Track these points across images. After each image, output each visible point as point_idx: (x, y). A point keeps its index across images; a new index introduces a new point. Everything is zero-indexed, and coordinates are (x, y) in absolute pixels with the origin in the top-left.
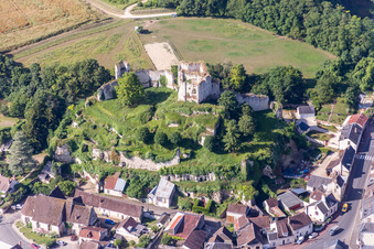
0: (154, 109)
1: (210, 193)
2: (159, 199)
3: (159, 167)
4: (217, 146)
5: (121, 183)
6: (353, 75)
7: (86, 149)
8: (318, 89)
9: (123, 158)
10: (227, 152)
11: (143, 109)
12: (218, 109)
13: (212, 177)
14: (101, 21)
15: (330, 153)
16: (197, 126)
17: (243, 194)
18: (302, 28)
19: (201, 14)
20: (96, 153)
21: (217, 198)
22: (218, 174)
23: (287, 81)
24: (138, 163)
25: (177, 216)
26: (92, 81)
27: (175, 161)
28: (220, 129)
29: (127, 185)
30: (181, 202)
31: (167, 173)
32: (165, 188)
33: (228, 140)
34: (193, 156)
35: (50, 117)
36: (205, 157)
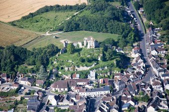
0: (80, 54)
1: (107, 73)
2: (92, 77)
3: (88, 68)
4: (104, 59)
5: (78, 76)
6: (128, 39)
7: (62, 68)
9: (76, 68)
10: (108, 60)
11: (76, 54)
12: (101, 49)
13: (106, 68)
14: (41, 37)
15: (133, 58)
16: (96, 54)
17: (116, 71)
20: (66, 69)
21: (109, 74)
22: (108, 67)
24: (82, 69)
27: (93, 66)
28: (104, 55)
29: (80, 76)
30: (98, 77)
31: (92, 69)
32: (93, 74)
33: (107, 56)
34: (98, 63)
35: (45, 62)
36: (102, 63)
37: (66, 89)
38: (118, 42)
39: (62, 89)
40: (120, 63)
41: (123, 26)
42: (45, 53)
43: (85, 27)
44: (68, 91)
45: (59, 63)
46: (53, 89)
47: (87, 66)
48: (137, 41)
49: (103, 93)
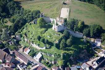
0: (47, 30)
1: (51, 61)
2: (36, 59)
7: (24, 38)
9: (31, 43)
11: (43, 29)
12: (62, 35)
13: (53, 56)
15: (97, 56)
20: (26, 40)
21: (53, 63)
24: (35, 46)
25: (38, 65)
29: (30, 52)
30: (42, 61)
31: (41, 51)
32: (39, 56)
34: (50, 48)
35: (20, 25)
44: (2, 63)
47: (39, 45)
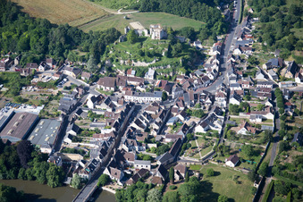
0: (142, 44)
1: (169, 73)
3: (147, 65)
4: (169, 55)
5: (133, 72)
6: (213, 29)
7: (117, 61)
8: (201, 34)
9: (133, 62)
10: (173, 57)
11: (137, 44)
13: (169, 66)
14: (110, 15)
15: (210, 57)
16: (161, 48)
17: (181, 72)
18: (190, 12)
19: (149, 11)
20: (122, 62)
21: (171, 75)
22: (171, 65)
23: (189, 32)
24: (139, 64)
25: (158, 82)
26: (114, 36)
27: (154, 62)
28: (170, 49)
29: (136, 72)
30: (158, 77)
31: (151, 66)
32: (151, 72)
33: (173, 52)
34: (160, 59)
35: (100, 50)
36: (165, 59)
37: (113, 89)
38: (199, 33)
39: (108, 88)
40: (189, 62)
41: (209, 12)
42: (103, 38)
43: (166, 7)
44: (115, 91)
45: (114, 54)
46: (98, 86)
47: (145, 61)
48: (224, 33)
49: (153, 99)
